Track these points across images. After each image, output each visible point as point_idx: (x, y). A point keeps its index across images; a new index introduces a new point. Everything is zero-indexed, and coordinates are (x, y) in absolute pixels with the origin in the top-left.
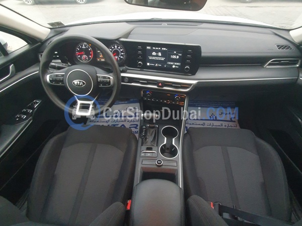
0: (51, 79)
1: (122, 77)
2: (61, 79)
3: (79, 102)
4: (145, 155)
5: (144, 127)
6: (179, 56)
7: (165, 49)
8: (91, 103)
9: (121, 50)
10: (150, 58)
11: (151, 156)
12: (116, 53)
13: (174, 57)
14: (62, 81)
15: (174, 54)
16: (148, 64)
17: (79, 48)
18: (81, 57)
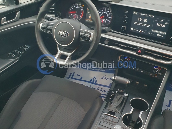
0: (43, 27)
1: (102, 37)
2: (51, 28)
3: (60, 52)
4: (106, 117)
5: (113, 92)
6: (166, 25)
7: (152, 16)
8: (69, 54)
9: (110, 14)
10: (135, 23)
11: (111, 120)
12: (104, 16)
13: (161, 25)
14: (51, 30)
15: (161, 23)
16: (132, 29)
17: (73, 7)
18: (73, 15)
